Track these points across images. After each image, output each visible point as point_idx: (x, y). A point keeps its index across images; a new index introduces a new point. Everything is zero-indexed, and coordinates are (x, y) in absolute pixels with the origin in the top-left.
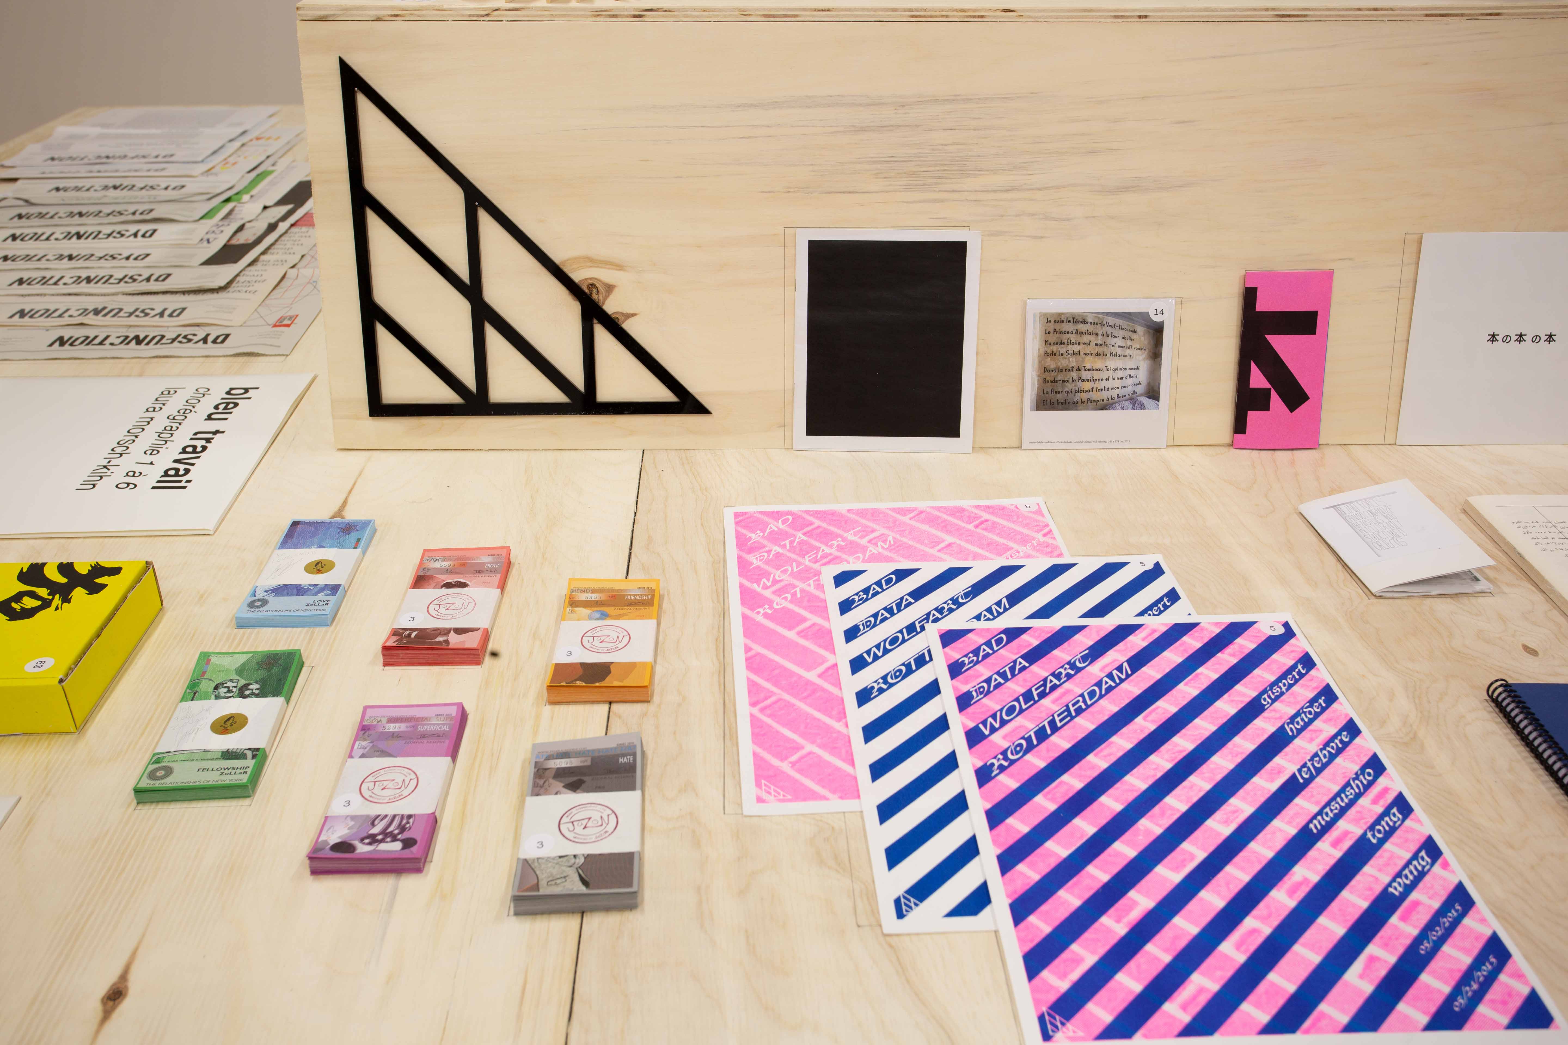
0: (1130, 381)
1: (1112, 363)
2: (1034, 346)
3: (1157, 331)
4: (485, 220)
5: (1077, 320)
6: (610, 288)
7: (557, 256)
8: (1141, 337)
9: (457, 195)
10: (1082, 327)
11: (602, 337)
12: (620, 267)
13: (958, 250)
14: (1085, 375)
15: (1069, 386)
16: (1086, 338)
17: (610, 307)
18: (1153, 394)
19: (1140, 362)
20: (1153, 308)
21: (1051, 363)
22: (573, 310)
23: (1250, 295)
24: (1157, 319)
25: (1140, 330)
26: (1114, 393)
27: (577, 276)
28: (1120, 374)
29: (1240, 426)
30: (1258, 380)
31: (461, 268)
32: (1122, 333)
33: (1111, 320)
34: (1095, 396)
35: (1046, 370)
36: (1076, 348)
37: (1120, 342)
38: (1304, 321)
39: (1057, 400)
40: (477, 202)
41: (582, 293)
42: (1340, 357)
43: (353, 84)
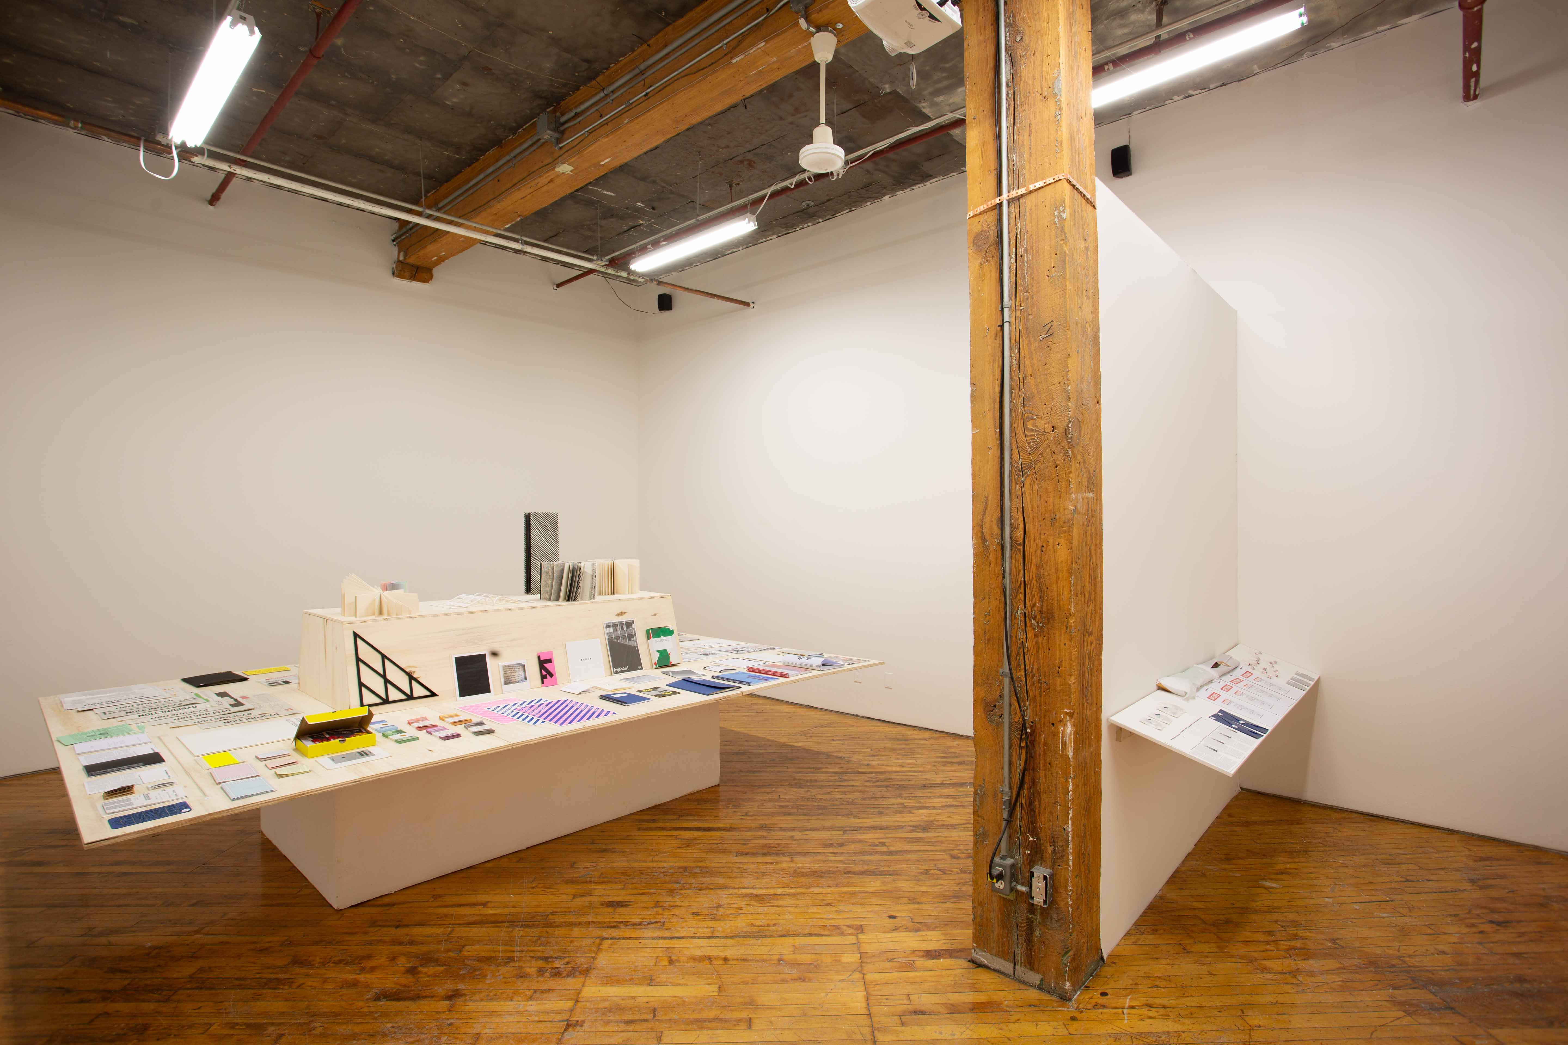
0: (521, 677)
1: (516, 674)
2: (502, 673)
3: (524, 666)
4: (386, 661)
5: (509, 666)
6: (414, 672)
7: (402, 667)
8: (521, 668)
9: (379, 656)
10: (510, 668)
11: (413, 682)
12: (416, 667)
13: (484, 656)
14: (512, 677)
15: (510, 680)
16: (511, 670)
17: (415, 676)
18: (526, 679)
19: (522, 672)
20: (523, 661)
21: (505, 675)
22: (406, 678)
23: (539, 657)
24: (524, 664)
25: (521, 666)
26: (518, 680)
27: (407, 670)
28: (519, 676)
29: (543, 683)
30: (544, 673)
31: (381, 672)
32: (518, 668)
33: (516, 665)
34: (515, 681)
35: (505, 677)
36: (510, 672)
37: (517, 670)
38: (549, 661)
39: (507, 682)
40: (384, 657)
41: (408, 674)
42: (557, 667)
43: (356, 635)
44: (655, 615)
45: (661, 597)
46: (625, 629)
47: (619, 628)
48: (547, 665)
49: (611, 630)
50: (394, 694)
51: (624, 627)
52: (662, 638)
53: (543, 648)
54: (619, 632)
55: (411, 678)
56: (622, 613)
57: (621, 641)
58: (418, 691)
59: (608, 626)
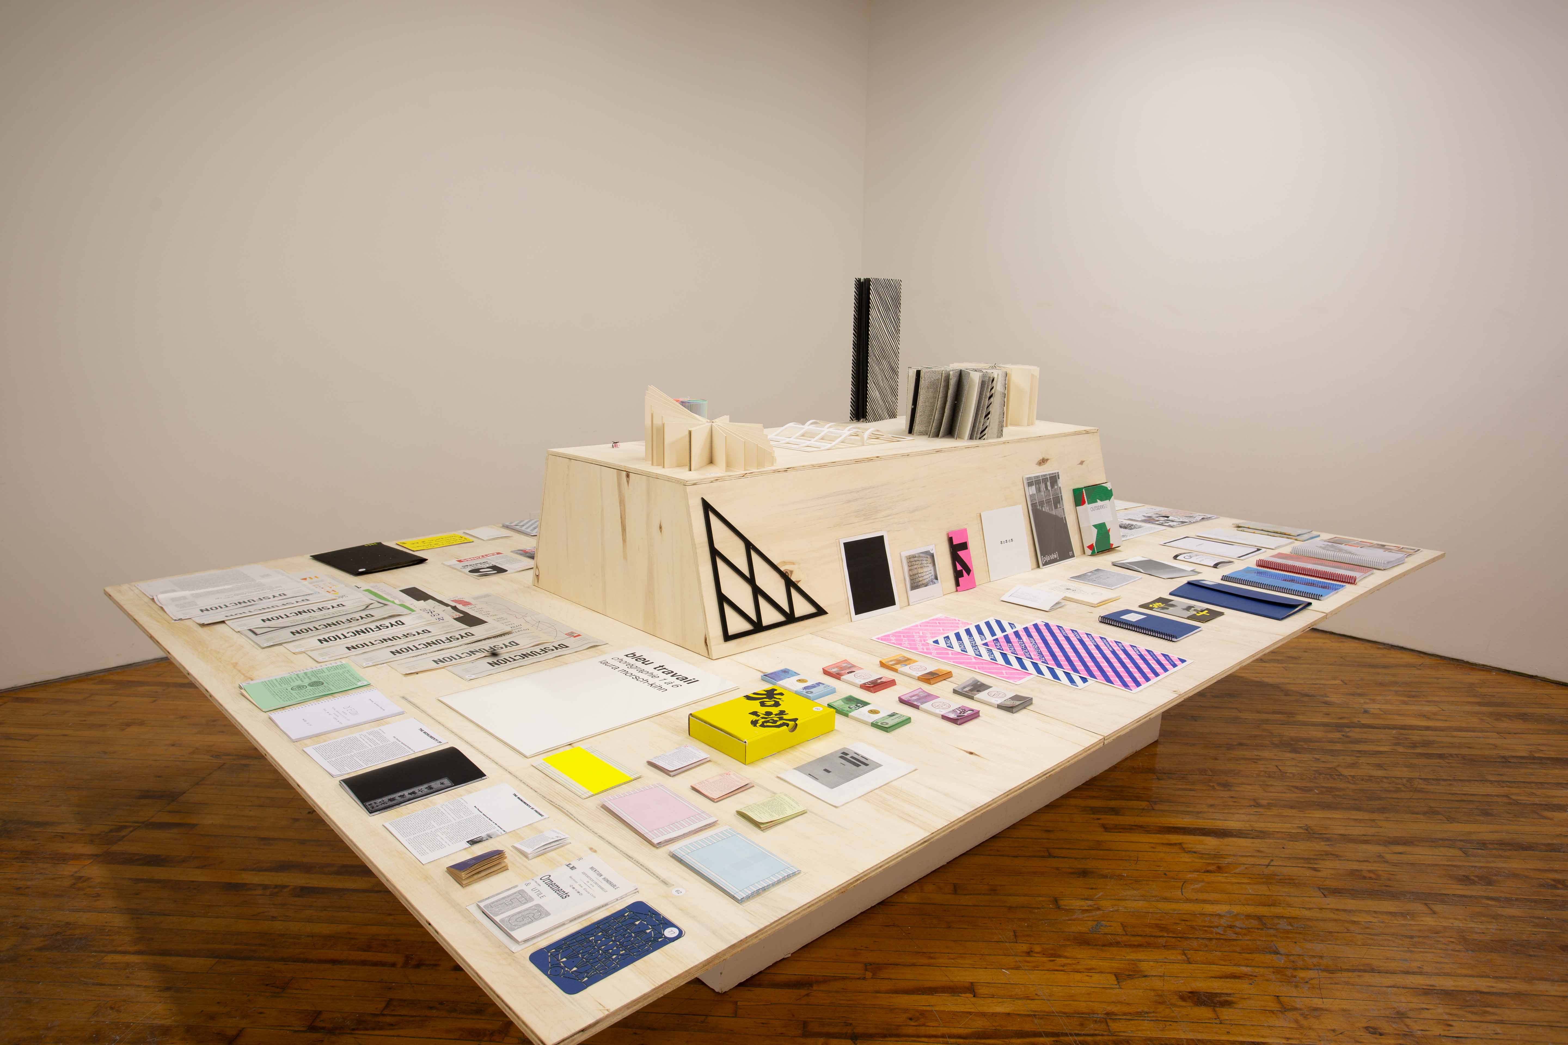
0: (930, 575)
1: (925, 570)
2: (906, 568)
3: (932, 556)
4: (753, 553)
5: (914, 557)
6: (792, 572)
7: (775, 563)
8: (930, 559)
9: (743, 545)
10: (916, 559)
11: (792, 591)
12: (793, 564)
13: (881, 539)
14: (920, 575)
15: (917, 580)
16: (917, 562)
17: (793, 579)
18: (937, 579)
19: (931, 567)
20: (931, 548)
21: (911, 573)
22: (782, 583)
23: (950, 540)
24: (932, 552)
25: (929, 556)
26: (927, 580)
27: (782, 569)
28: (927, 573)
29: (957, 584)
30: (959, 568)
31: (748, 574)
32: (925, 559)
33: (922, 555)
34: (924, 582)
35: (911, 576)
36: (916, 566)
37: (925, 562)
38: (964, 546)
39: (915, 586)
40: (749, 547)
41: (784, 576)
42: (974, 555)
43: (707, 508)
44: (1082, 463)
45: (1087, 432)
46: (1049, 488)
47: (1043, 486)
48: (961, 553)
49: (1033, 490)
50: (770, 615)
51: (1049, 484)
52: (1099, 503)
53: (954, 526)
54: (1043, 493)
55: (790, 584)
56: (1043, 461)
57: (1046, 509)
58: (802, 607)
59: (1030, 484)
